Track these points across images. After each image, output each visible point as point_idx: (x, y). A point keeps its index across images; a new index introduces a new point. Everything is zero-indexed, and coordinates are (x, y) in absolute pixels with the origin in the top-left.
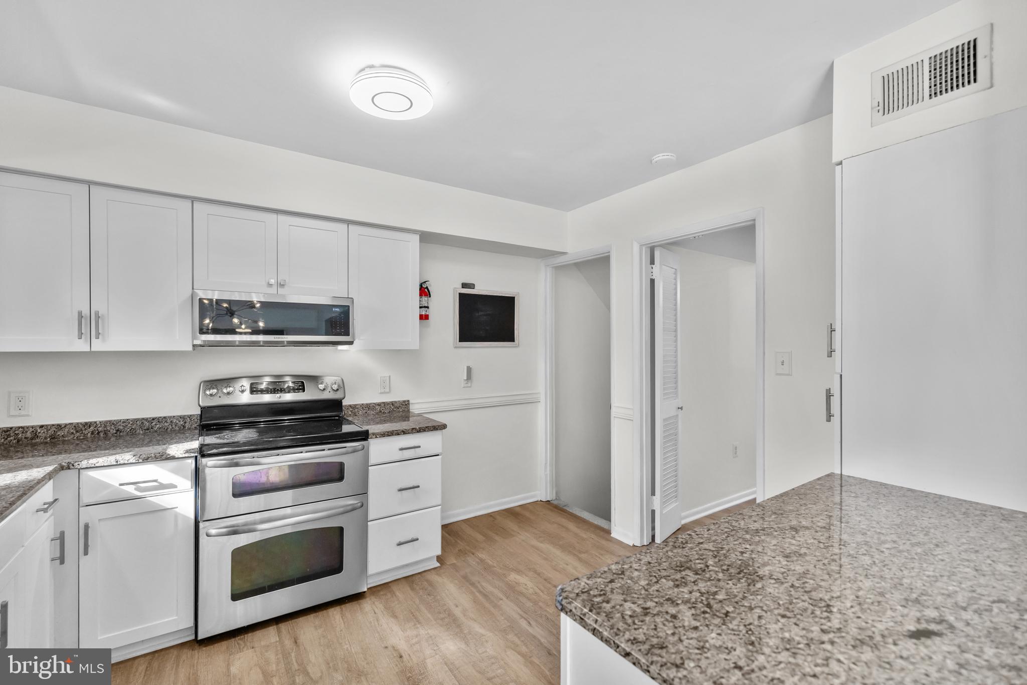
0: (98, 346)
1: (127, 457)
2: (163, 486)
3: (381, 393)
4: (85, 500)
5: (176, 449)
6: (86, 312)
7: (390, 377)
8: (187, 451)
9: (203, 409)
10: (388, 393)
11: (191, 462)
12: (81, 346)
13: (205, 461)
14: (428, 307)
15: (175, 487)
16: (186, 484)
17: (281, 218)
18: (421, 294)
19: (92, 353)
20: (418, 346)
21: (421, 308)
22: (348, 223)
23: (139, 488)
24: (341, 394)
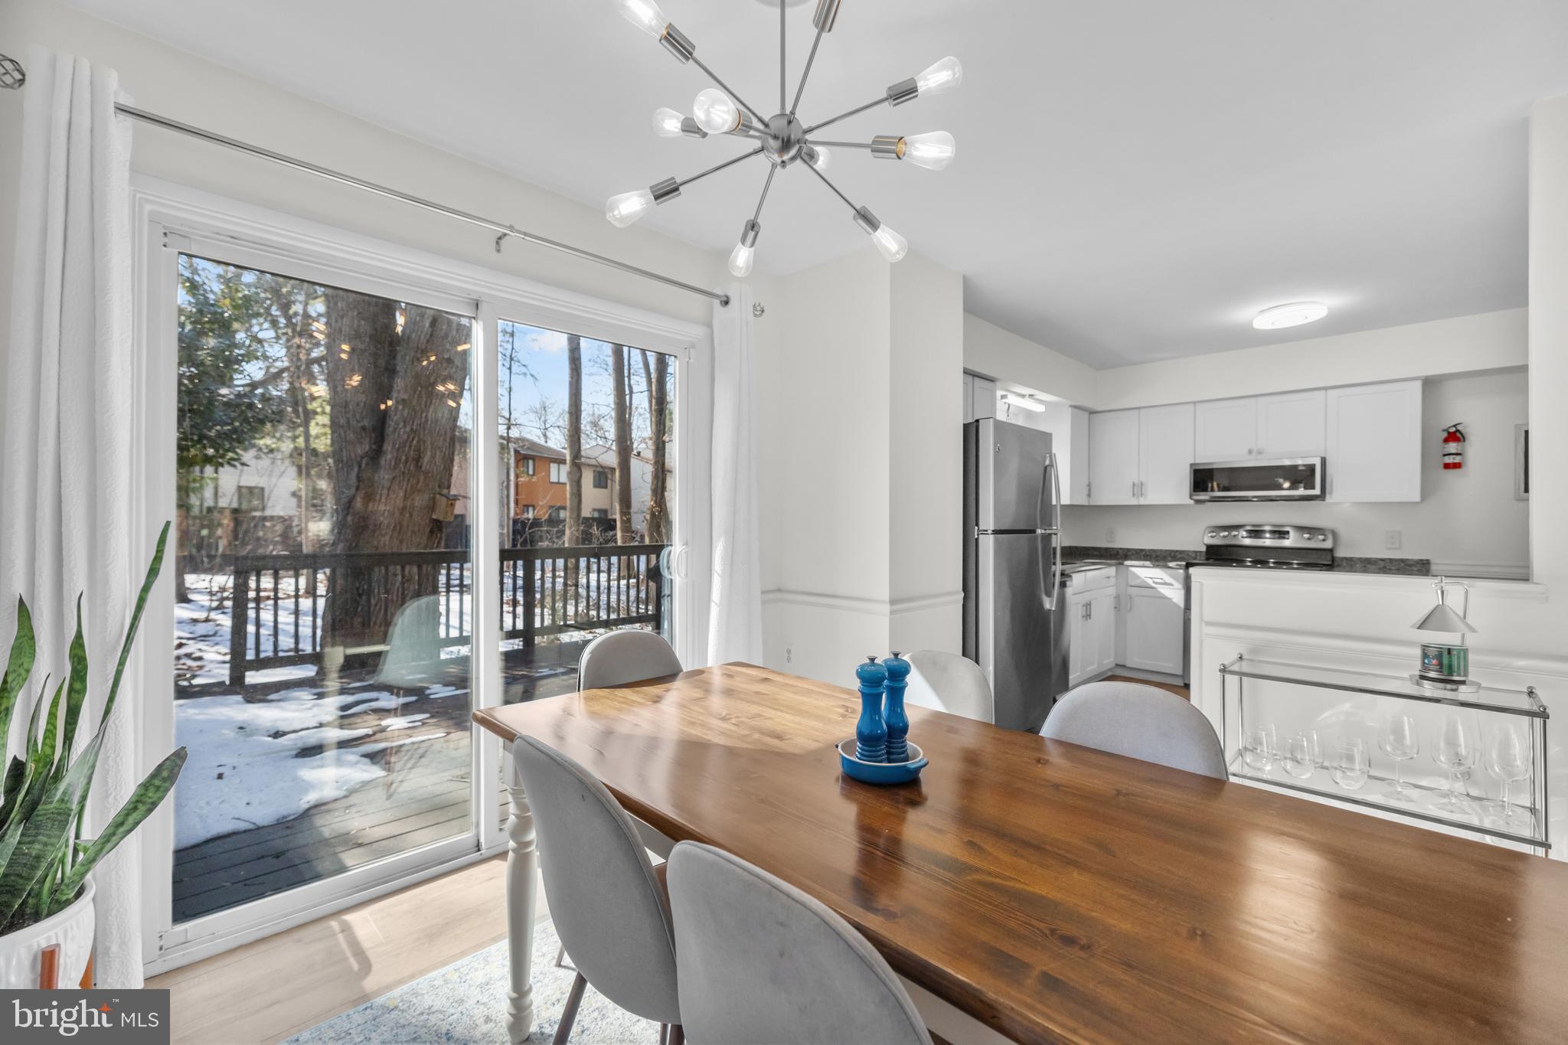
0: (1142, 501)
1: (1148, 563)
2: (1166, 584)
3: (1389, 549)
4: (1129, 584)
6: (1135, 482)
7: (1400, 532)
8: (1177, 565)
9: (1208, 546)
10: (1397, 549)
11: (1183, 571)
12: (1134, 502)
13: (1190, 570)
14: (1456, 454)
15: (1171, 585)
16: (1179, 584)
17: (1260, 399)
18: (1446, 440)
19: (1140, 506)
20: (1417, 498)
21: (1445, 455)
22: (1326, 389)
23: (1154, 582)
24: (1328, 545)
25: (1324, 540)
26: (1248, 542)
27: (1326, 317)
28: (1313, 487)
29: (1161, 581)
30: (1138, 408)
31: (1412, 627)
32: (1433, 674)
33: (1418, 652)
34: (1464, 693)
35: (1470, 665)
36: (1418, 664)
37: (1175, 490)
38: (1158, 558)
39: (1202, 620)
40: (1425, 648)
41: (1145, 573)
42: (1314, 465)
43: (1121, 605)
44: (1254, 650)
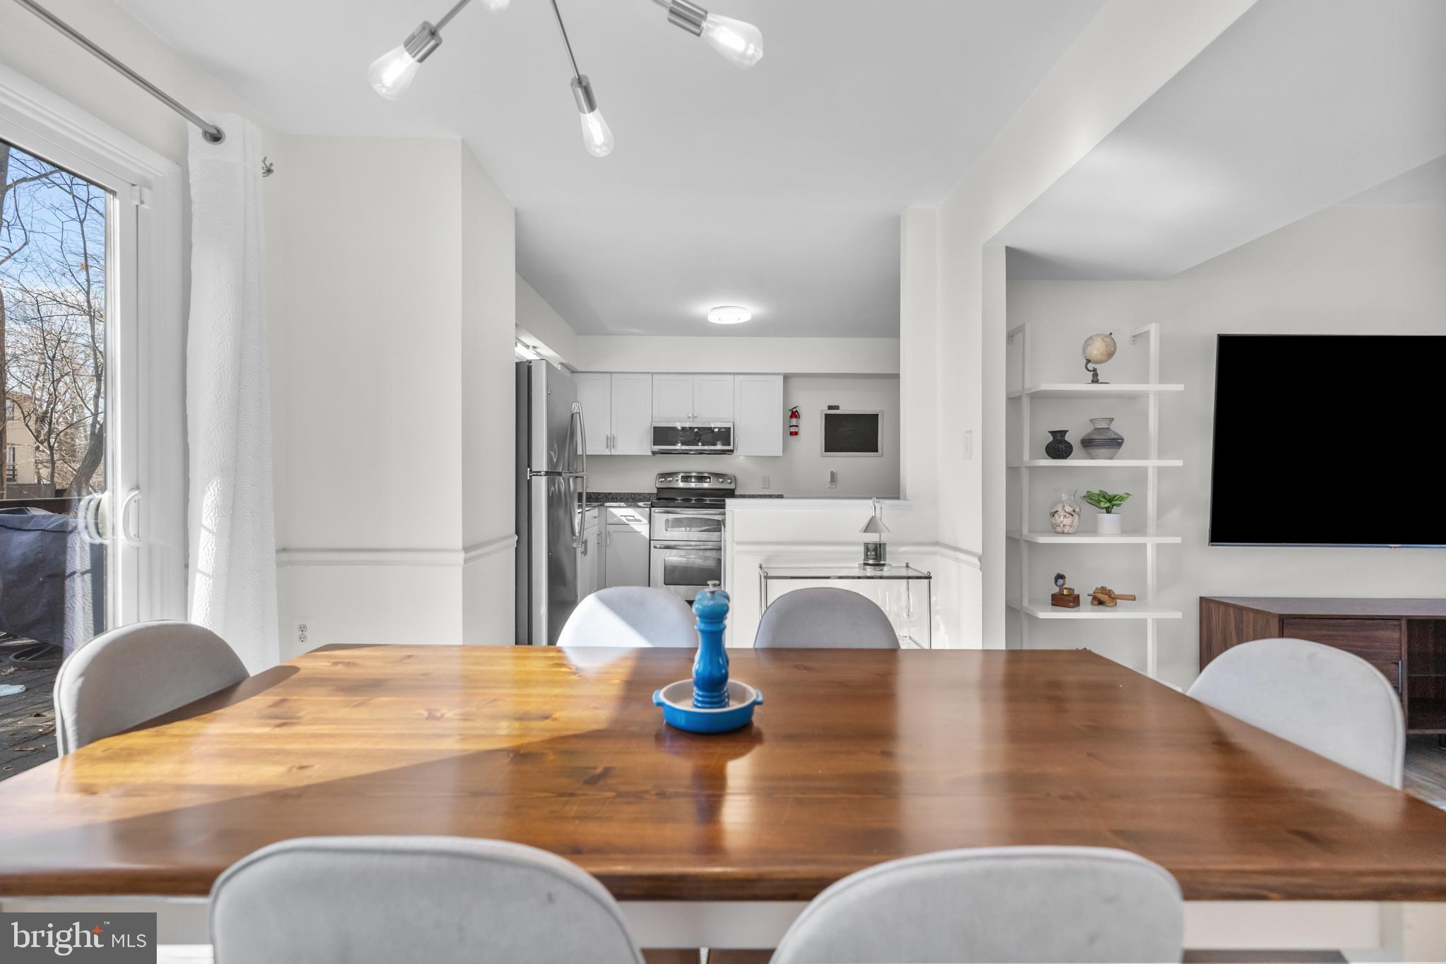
0: (614, 452)
1: (622, 504)
2: (635, 520)
3: (763, 488)
4: (609, 522)
5: (641, 504)
6: (609, 436)
7: (769, 477)
8: (645, 505)
9: (658, 488)
10: (767, 488)
11: (648, 509)
12: (607, 452)
13: (653, 509)
14: (797, 426)
15: (641, 521)
16: (646, 521)
17: (696, 376)
18: (791, 417)
19: (611, 455)
20: (780, 454)
21: (791, 426)
22: (734, 374)
23: (627, 520)
24: (732, 486)
25: (730, 483)
26: (681, 485)
27: (750, 320)
28: (729, 445)
29: (632, 518)
30: (611, 373)
31: (860, 531)
32: (871, 562)
33: (862, 549)
34: (886, 571)
35: (887, 553)
36: (862, 556)
37: (637, 443)
38: (631, 499)
39: (733, 540)
40: (866, 546)
41: (620, 512)
42: (730, 428)
43: (603, 538)
44: (767, 560)
